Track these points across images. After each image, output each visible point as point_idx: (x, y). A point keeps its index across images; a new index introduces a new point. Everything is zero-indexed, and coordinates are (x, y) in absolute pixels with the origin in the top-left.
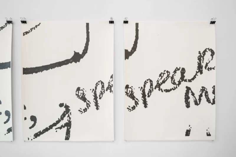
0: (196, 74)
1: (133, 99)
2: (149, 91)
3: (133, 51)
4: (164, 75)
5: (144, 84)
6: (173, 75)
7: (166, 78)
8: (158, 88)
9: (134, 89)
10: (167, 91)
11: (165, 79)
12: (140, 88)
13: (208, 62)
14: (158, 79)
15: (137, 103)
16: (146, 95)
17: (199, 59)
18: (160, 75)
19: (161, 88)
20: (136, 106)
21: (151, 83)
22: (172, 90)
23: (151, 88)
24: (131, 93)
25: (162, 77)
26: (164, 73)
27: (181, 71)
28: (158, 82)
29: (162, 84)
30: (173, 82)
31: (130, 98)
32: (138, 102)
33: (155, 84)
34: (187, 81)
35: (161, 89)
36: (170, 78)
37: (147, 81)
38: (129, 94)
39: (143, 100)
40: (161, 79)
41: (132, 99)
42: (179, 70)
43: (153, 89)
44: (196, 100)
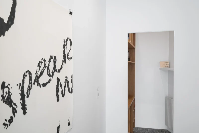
0: (63, 64)
1: (11, 106)
2: (28, 89)
3: (10, 23)
4: (42, 64)
5: (22, 78)
6: (48, 64)
7: (44, 68)
8: (36, 82)
9: (12, 88)
10: (44, 85)
11: (42, 69)
12: (19, 85)
13: (69, 52)
14: (37, 70)
15: (14, 111)
16: (25, 96)
17: (64, 48)
18: (39, 65)
19: (39, 82)
20: (14, 117)
21: (30, 76)
22: (48, 83)
23: (30, 83)
24: (8, 96)
25: (40, 67)
26: (42, 62)
27: (54, 60)
28: (36, 74)
29: (40, 76)
30: (48, 74)
31: (7, 104)
32: (17, 109)
33: (34, 78)
34: (57, 72)
35: (40, 84)
36: (46, 67)
37: (26, 74)
38: (6, 98)
39: (22, 103)
40: (39, 70)
41: (8, 106)
42: (52, 58)
43: (32, 84)
44: (63, 91)
